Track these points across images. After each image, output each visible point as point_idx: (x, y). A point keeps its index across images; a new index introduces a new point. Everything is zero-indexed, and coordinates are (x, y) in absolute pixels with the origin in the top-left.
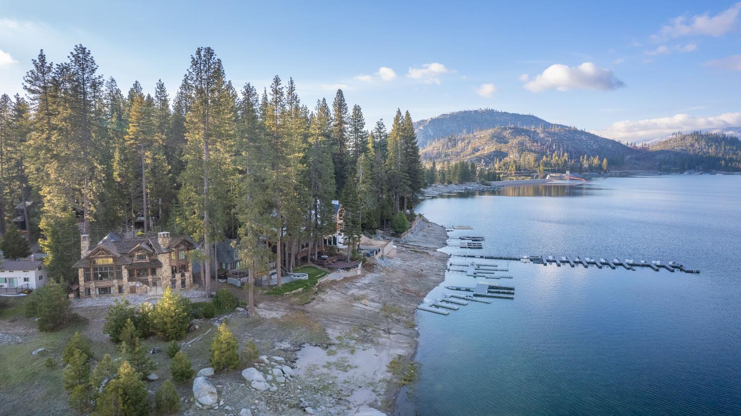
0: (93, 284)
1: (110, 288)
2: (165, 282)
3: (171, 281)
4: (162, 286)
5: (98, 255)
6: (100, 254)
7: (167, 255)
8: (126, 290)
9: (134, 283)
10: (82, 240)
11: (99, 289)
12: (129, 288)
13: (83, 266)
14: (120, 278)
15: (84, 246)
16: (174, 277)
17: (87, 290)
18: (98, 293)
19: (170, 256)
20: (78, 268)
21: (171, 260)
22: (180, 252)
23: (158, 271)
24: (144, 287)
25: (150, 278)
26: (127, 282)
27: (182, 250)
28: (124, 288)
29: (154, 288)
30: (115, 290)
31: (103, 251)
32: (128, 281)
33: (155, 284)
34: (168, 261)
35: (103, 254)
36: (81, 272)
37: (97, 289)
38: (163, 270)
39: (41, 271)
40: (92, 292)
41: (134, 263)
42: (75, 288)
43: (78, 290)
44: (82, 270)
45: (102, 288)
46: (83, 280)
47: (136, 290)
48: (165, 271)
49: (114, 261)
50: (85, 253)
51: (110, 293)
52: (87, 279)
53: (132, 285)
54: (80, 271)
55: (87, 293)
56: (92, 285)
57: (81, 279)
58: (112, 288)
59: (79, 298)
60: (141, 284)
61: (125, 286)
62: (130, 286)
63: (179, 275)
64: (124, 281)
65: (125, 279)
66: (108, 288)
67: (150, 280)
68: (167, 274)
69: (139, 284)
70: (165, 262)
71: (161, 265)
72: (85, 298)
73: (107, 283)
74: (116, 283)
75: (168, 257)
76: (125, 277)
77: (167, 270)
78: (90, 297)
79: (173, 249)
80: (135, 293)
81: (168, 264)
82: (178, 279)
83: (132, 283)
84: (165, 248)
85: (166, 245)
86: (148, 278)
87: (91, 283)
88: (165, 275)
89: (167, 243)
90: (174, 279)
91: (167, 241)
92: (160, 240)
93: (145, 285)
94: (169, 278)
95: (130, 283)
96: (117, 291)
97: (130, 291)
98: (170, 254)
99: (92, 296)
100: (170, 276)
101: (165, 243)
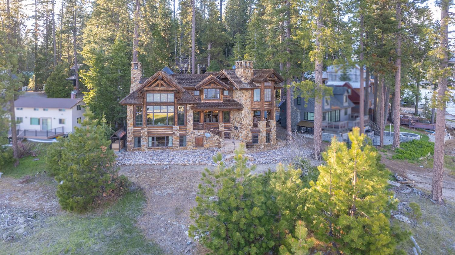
0: (146, 130)
1: (168, 137)
2: (244, 132)
3: (252, 131)
4: (240, 138)
5: (155, 87)
6: (157, 86)
7: (248, 93)
8: (191, 142)
9: (202, 132)
10: (132, 68)
11: (153, 138)
12: (194, 140)
13: (133, 102)
14: (183, 124)
15: (134, 76)
16: (255, 125)
17: (137, 139)
18: (150, 143)
19: (252, 95)
20: (126, 105)
21: (252, 101)
22: (265, 90)
23: (234, 116)
24: (215, 139)
25: (221, 127)
26: (192, 129)
27: (268, 87)
28: (188, 138)
29: (229, 142)
30: (174, 141)
31: (162, 82)
32: (194, 129)
33: (227, 136)
34: (249, 103)
35: (162, 85)
36: (130, 110)
37: (151, 138)
38: (243, 115)
40: (144, 143)
41: (203, 103)
42: (120, 134)
43: (124, 138)
44: (132, 108)
45: (157, 137)
46: (133, 123)
47: (204, 143)
48: (246, 117)
49: (176, 98)
50: (135, 86)
51: (167, 145)
52: (138, 122)
53: (199, 134)
54: (128, 110)
55: (137, 144)
56: (144, 131)
57: (130, 122)
58: (170, 138)
59: (126, 150)
60: (212, 134)
61: (189, 135)
62: (195, 136)
63: (263, 123)
64: (187, 128)
65: (190, 125)
66: (166, 138)
67: (221, 128)
68: (248, 121)
69: (208, 134)
70: (246, 103)
71: (239, 108)
72: (134, 150)
73: (164, 129)
74: (176, 131)
75: (250, 96)
76: (190, 122)
77: (248, 115)
78: (141, 150)
79: (256, 84)
80: (203, 146)
81: (249, 107)
82: (261, 130)
83: (198, 132)
84: (247, 82)
85: (247, 78)
86: (220, 126)
87: (143, 129)
88: (245, 122)
89: (249, 76)
90: (257, 129)
91: (250, 73)
92: (239, 72)
93: (217, 136)
94: (250, 127)
95: (196, 132)
96: (177, 143)
97: (196, 143)
98: (252, 91)
99: (144, 148)
100: (251, 124)
101: (246, 75)
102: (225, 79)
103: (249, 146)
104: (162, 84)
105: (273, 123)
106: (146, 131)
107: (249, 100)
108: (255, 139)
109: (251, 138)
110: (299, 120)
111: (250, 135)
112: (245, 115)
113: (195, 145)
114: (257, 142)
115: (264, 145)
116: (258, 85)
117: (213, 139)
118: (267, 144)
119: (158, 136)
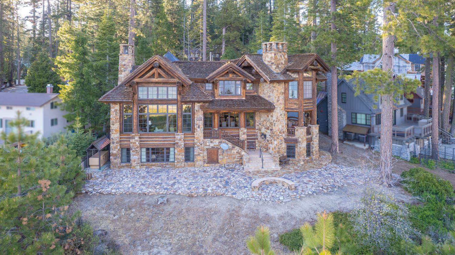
0: (137, 138)
1: (168, 149)
2: (276, 142)
3: (286, 141)
4: (271, 151)
5: (149, 77)
6: (153, 76)
7: (281, 88)
8: (200, 155)
9: (216, 142)
10: (121, 52)
11: (148, 149)
12: (205, 153)
13: (119, 99)
14: (189, 129)
15: (124, 63)
16: (292, 132)
17: (125, 151)
18: (144, 157)
19: (287, 89)
20: (109, 103)
21: (286, 99)
22: (305, 83)
23: (261, 119)
24: (235, 152)
25: (243, 134)
26: (202, 138)
27: (308, 79)
28: (197, 151)
29: (255, 156)
30: (177, 154)
31: (159, 71)
32: (205, 137)
33: (251, 146)
34: (282, 101)
35: (160, 76)
36: (115, 112)
37: (144, 150)
38: (274, 118)
39: (54, 110)
40: (134, 157)
41: (218, 101)
42: (101, 145)
43: (108, 148)
44: (117, 107)
45: (153, 149)
46: (118, 129)
47: (220, 157)
48: (278, 120)
49: (179, 93)
50: (123, 76)
51: (168, 160)
52: (126, 128)
53: (212, 145)
54: (112, 110)
55: (125, 158)
56: (135, 140)
57: (115, 126)
58: (172, 149)
59: (109, 167)
60: (230, 145)
61: (198, 146)
62: (207, 147)
63: (302, 130)
64: (196, 136)
65: (199, 132)
66: (165, 150)
67: (243, 136)
68: (280, 127)
69: (225, 145)
70: (278, 101)
71: (269, 108)
72: (120, 167)
73: (163, 138)
74: (180, 140)
75: (283, 91)
76: (199, 127)
77: (280, 118)
78: (130, 166)
79: (292, 75)
80: (218, 162)
81: (282, 106)
82: (300, 140)
83: (211, 142)
84: (279, 72)
85: (280, 66)
86: (241, 133)
87: (133, 138)
88: (277, 128)
89: (282, 64)
90: (294, 138)
91: (283, 58)
92: (268, 58)
93: (237, 148)
94: (284, 135)
95: (208, 141)
96: (182, 157)
97: (208, 158)
98: (287, 85)
99: (134, 164)
100: (284, 130)
101: (278, 62)
102: (249, 68)
103: (283, 162)
104: (159, 74)
105: (315, 129)
106: (137, 141)
107: (282, 97)
108: (291, 151)
109: (285, 150)
110: (345, 123)
111: (284, 145)
112: (277, 118)
113: (206, 161)
114: (294, 157)
115: (304, 161)
116: (295, 76)
117: (233, 151)
118: (308, 158)
119: (155, 147)
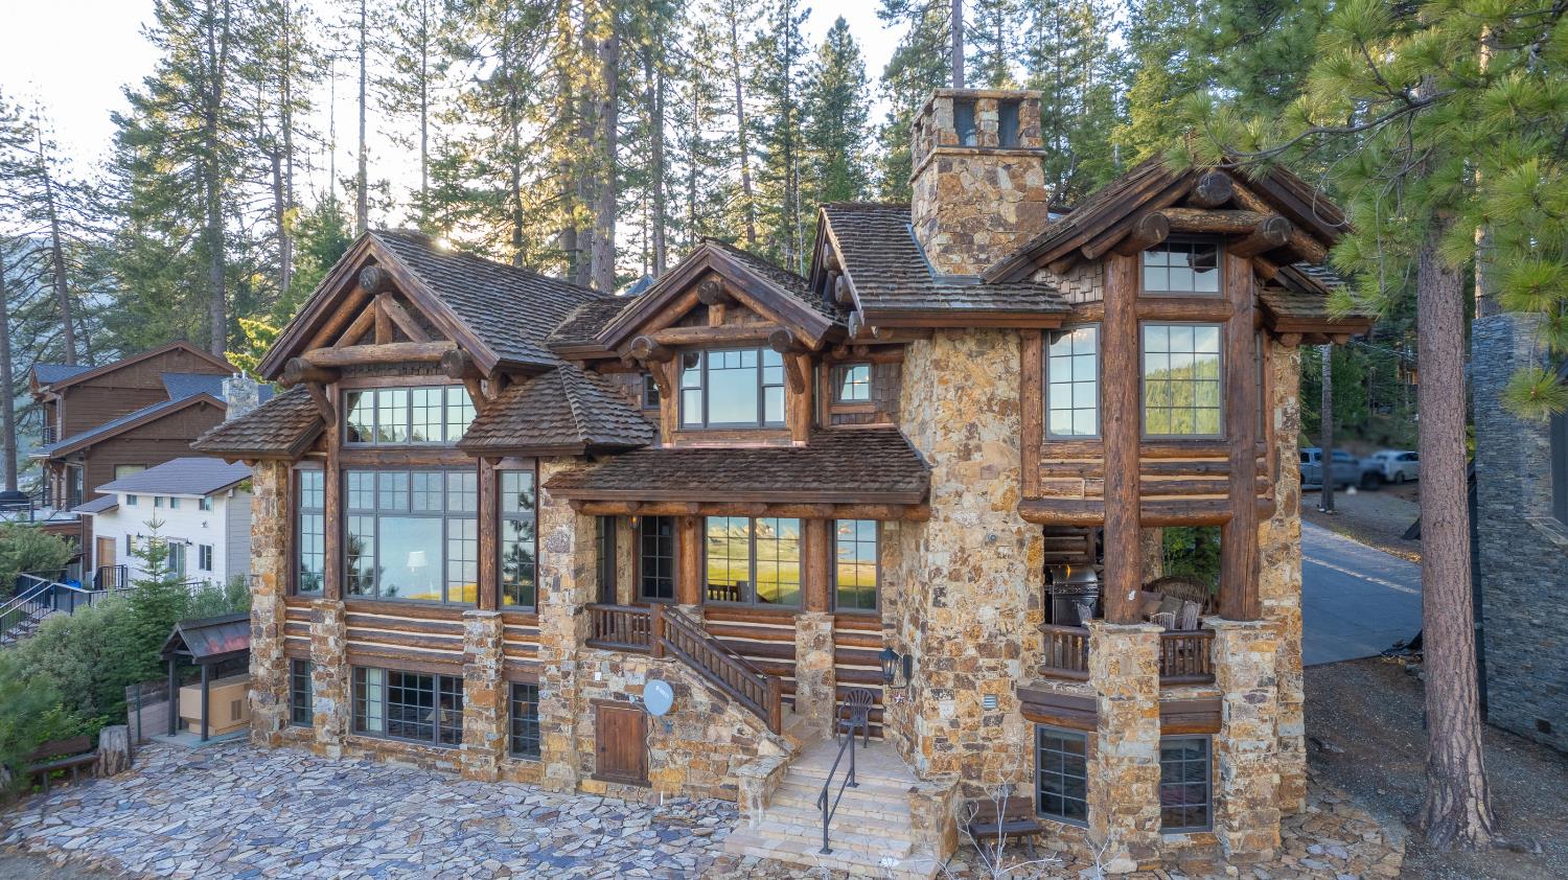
0: (331, 620)
2: (948, 709)
3: (1033, 705)
4: (919, 755)
7: (992, 369)
8: (562, 730)
12: (587, 725)
16: (1071, 660)
17: (301, 672)
19: (1036, 382)
21: (1034, 440)
22: (1151, 333)
24: (727, 734)
25: (815, 643)
26: (568, 643)
27: (1187, 311)
28: (548, 707)
31: (391, 306)
32: (593, 641)
36: (264, 499)
37: (376, 679)
38: (940, 557)
40: (323, 703)
44: (270, 478)
46: (274, 575)
47: (653, 754)
48: (965, 568)
49: (483, 414)
53: (617, 684)
54: (256, 491)
56: (325, 628)
57: (264, 563)
60: (701, 694)
61: (553, 682)
62: (594, 693)
63: (1122, 643)
64: (545, 630)
65: (558, 611)
66: (436, 684)
67: (813, 656)
68: (987, 613)
69: (664, 694)
70: (966, 453)
72: (277, 743)
73: (426, 628)
74: (480, 643)
75: (1006, 390)
76: (556, 586)
77: (988, 561)
78: (308, 740)
79: (1065, 287)
80: (643, 781)
81: (1000, 488)
82: (1106, 705)
83: (615, 669)
84: (972, 270)
85: (980, 238)
86: (802, 639)
87: (317, 617)
88: (960, 621)
89: (998, 221)
90: (1073, 690)
91: (1008, 192)
93: (733, 712)
94: (1014, 668)
95: (600, 658)
97: (601, 749)
98: (1032, 351)
99: (321, 733)
100: (1019, 637)
101: (969, 212)
104: (394, 326)
106: (329, 630)
107: (995, 432)
108: (1061, 779)
109: (1029, 766)
111: (1017, 733)
112: (962, 556)
113: (592, 764)
114: (1077, 811)
115: (1137, 850)
116: (1078, 291)
117: (712, 731)
118: (1180, 839)
